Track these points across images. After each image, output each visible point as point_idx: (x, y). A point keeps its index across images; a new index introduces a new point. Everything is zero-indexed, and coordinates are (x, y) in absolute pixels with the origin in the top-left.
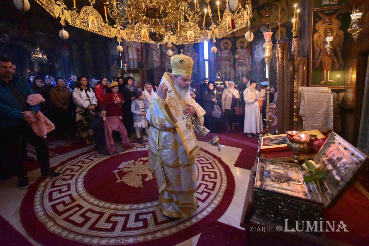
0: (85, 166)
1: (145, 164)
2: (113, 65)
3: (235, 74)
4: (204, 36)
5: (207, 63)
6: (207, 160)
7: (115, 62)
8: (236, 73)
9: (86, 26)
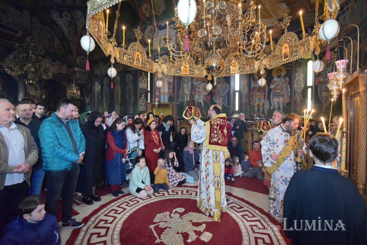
0: (119, 216)
1: (182, 217)
2: (141, 99)
3: (270, 107)
4: (250, 67)
5: (237, 94)
6: (254, 216)
7: (143, 95)
8: (270, 104)
9: (131, 62)
